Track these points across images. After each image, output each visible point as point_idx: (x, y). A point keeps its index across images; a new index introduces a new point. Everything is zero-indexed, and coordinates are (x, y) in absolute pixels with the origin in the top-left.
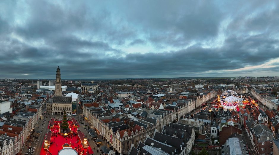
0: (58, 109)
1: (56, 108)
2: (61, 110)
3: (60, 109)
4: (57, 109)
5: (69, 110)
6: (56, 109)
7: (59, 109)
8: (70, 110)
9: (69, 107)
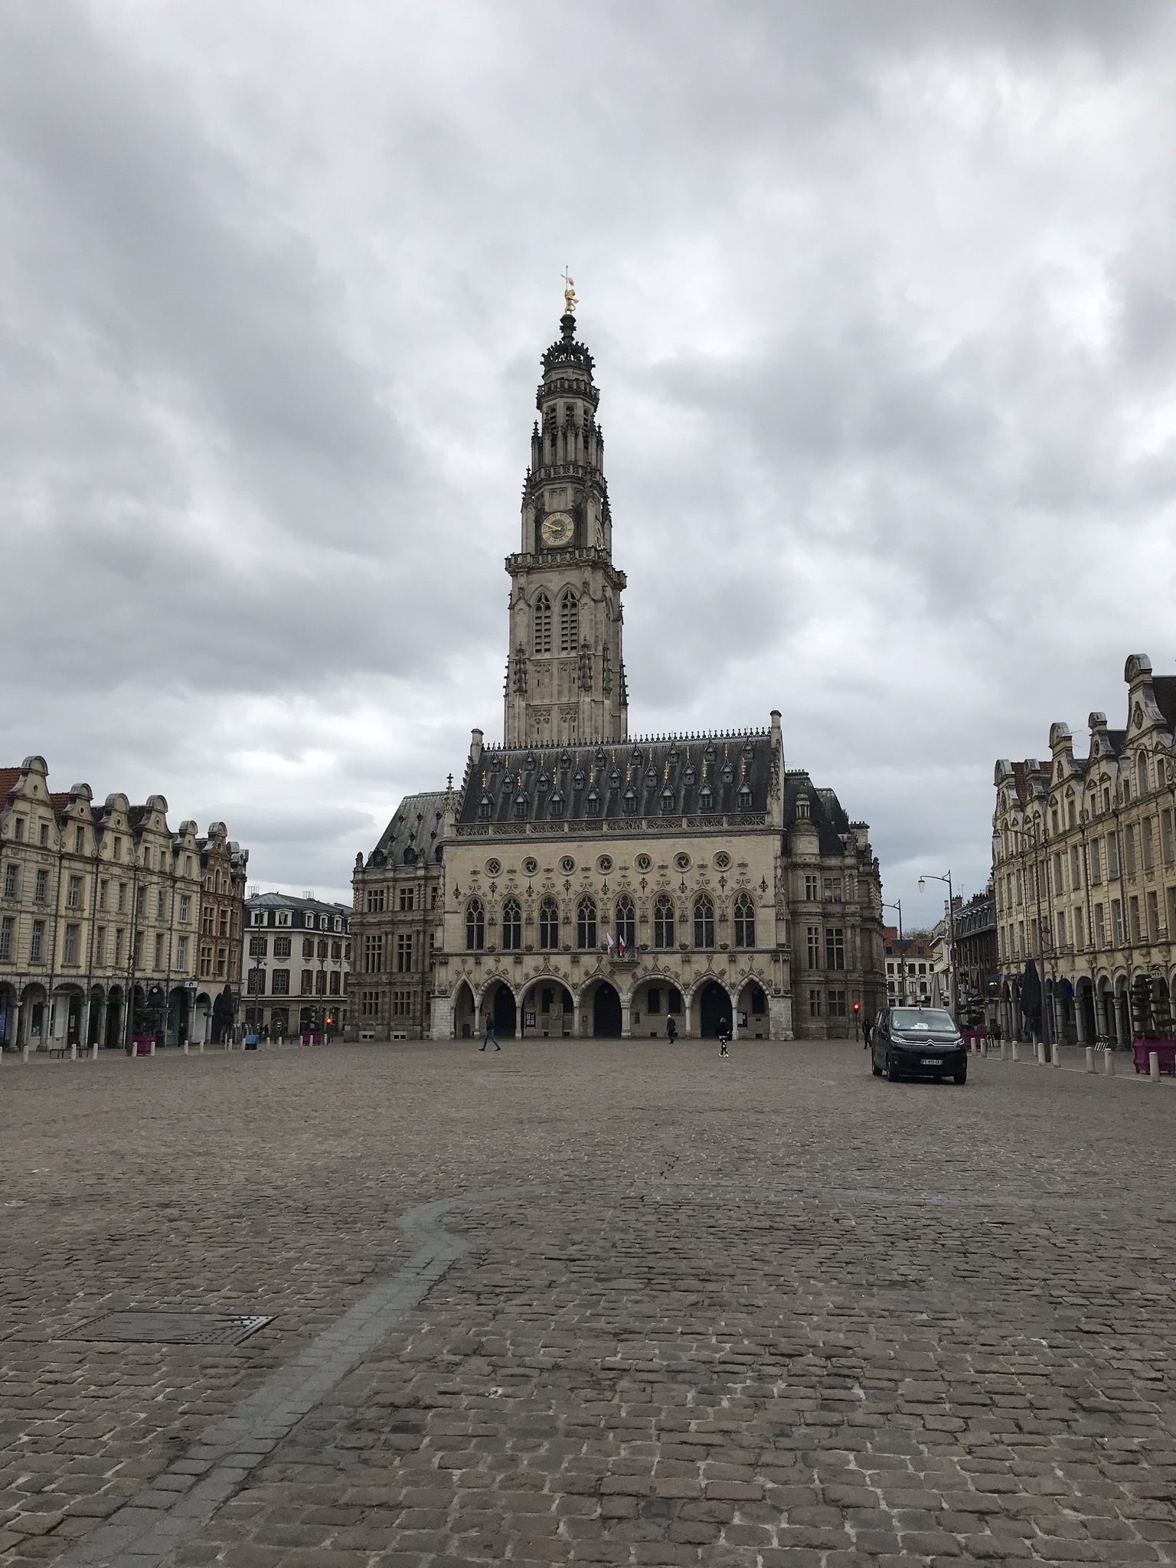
1: (495, 911)
2: (587, 936)
3: (568, 935)
4: (512, 937)
5: (725, 934)
6: (493, 937)
7: (549, 937)
8: (746, 934)
9: (723, 882)
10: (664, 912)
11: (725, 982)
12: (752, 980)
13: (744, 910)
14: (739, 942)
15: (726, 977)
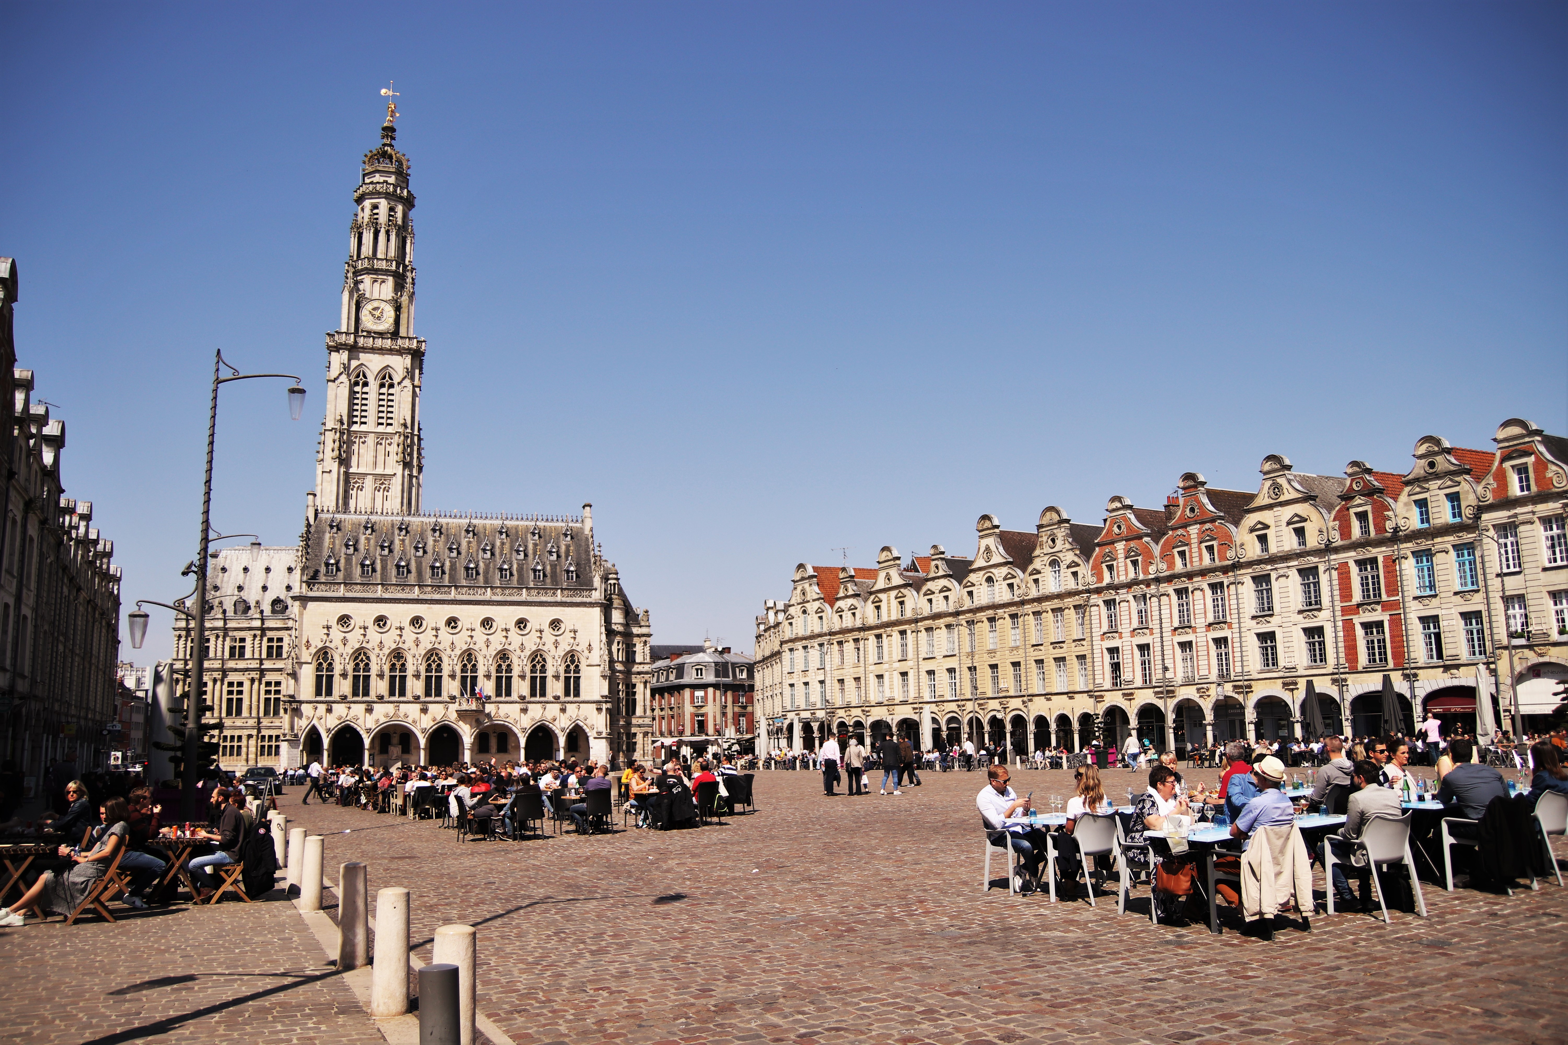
0: (379, 687)
1: (341, 663)
2: (433, 686)
3: (415, 687)
4: (361, 686)
5: (555, 688)
6: (342, 687)
7: (397, 686)
8: (572, 686)
9: (556, 644)
10: (504, 667)
11: (556, 728)
12: (577, 725)
13: (572, 667)
14: (567, 693)
15: (556, 723)
